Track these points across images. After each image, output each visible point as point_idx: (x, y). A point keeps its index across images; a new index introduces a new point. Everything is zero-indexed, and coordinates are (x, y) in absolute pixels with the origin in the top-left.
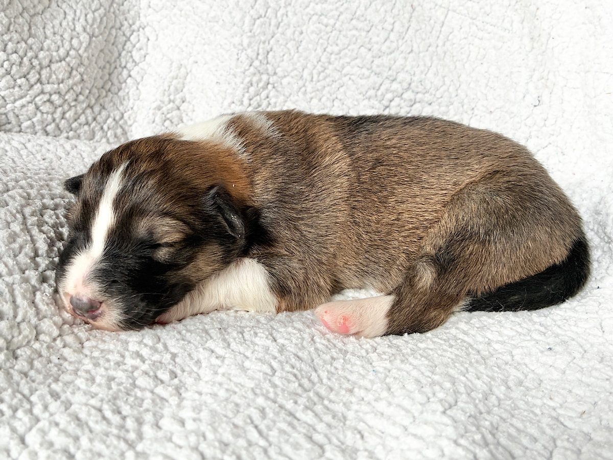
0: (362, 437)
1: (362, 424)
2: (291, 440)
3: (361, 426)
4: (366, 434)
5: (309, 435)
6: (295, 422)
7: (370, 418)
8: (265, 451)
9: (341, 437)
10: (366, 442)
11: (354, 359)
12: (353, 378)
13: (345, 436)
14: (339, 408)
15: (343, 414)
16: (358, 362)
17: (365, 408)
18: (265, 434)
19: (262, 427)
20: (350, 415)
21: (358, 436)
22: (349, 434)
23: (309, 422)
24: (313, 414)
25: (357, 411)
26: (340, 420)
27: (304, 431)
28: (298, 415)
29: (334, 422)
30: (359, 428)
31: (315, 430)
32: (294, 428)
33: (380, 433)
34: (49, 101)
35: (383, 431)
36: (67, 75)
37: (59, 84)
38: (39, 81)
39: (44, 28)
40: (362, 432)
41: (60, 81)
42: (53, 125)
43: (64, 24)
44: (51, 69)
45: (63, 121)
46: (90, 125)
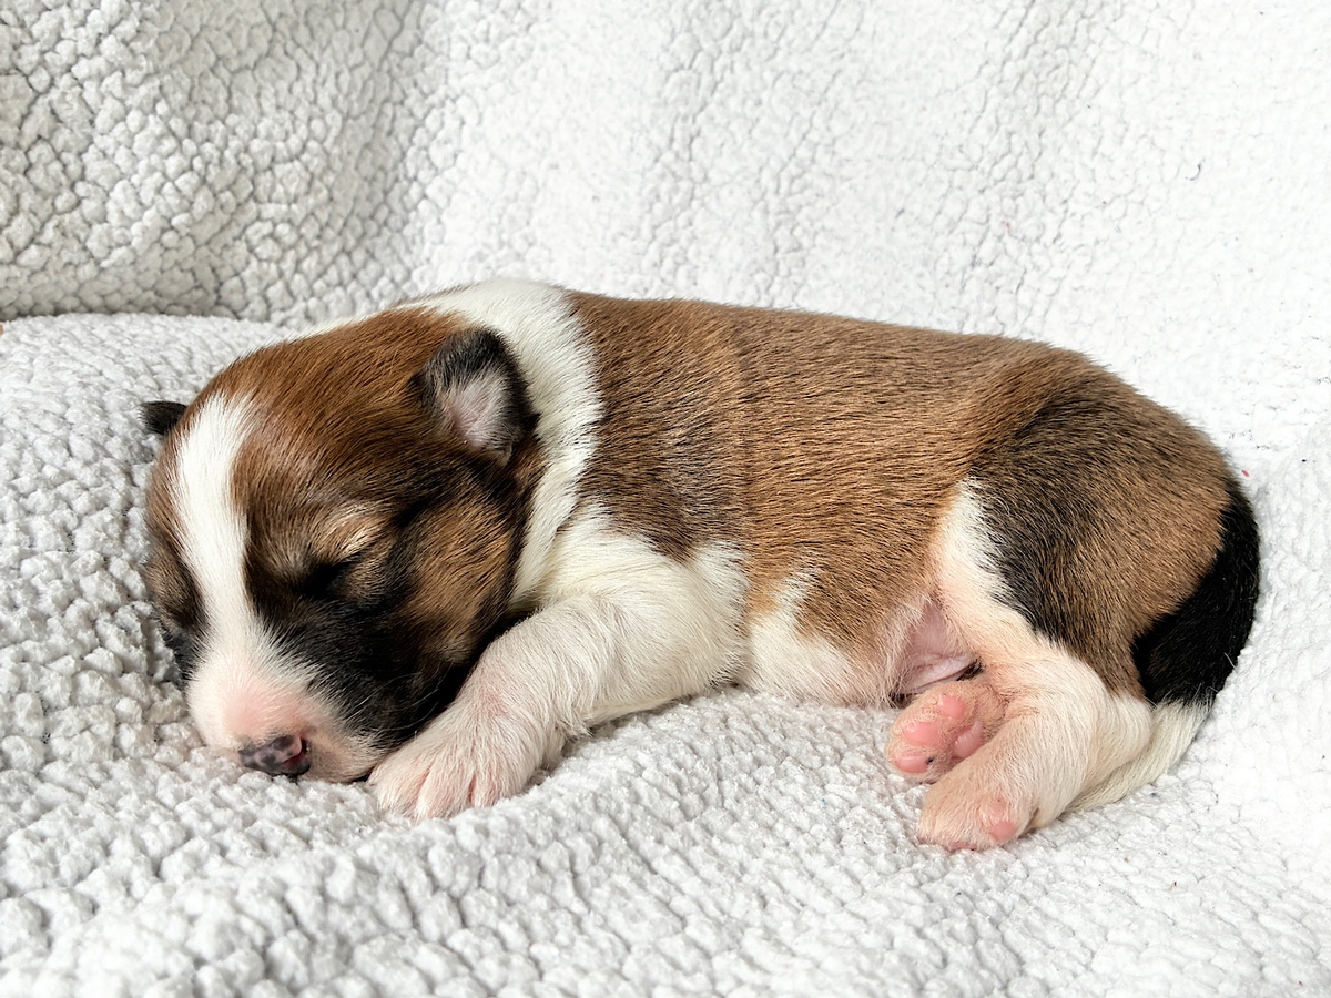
0: (764, 904)
1: (771, 884)
2: (630, 905)
3: (769, 888)
4: (772, 901)
5: (667, 898)
6: (647, 876)
7: (788, 878)
8: (578, 922)
9: (725, 902)
10: (768, 914)
11: (795, 772)
12: (783, 804)
13: (733, 901)
14: (736, 853)
15: (741, 865)
16: (800, 779)
17: (784, 858)
18: (586, 893)
19: (586, 879)
20: (756, 866)
21: (755, 903)
22: (741, 897)
23: (673, 877)
24: (683, 863)
25: (768, 862)
26: (733, 873)
27: (659, 893)
28: (655, 864)
29: (719, 877)
30: (764, 889)
31: (679, 890)
32: (642, 886)
33: (797, 905)
34: (272, 235)
35: (805, 901)
36: (304, 187)
37: (289, 205)
38: (253, 196)
39: (258, 96)
40: (767, 897)
41: (292, 198)
42: (280, 285)
43: (297, 89)
44: (273, 174)
45: (298, 277)
46: (345, 288)
